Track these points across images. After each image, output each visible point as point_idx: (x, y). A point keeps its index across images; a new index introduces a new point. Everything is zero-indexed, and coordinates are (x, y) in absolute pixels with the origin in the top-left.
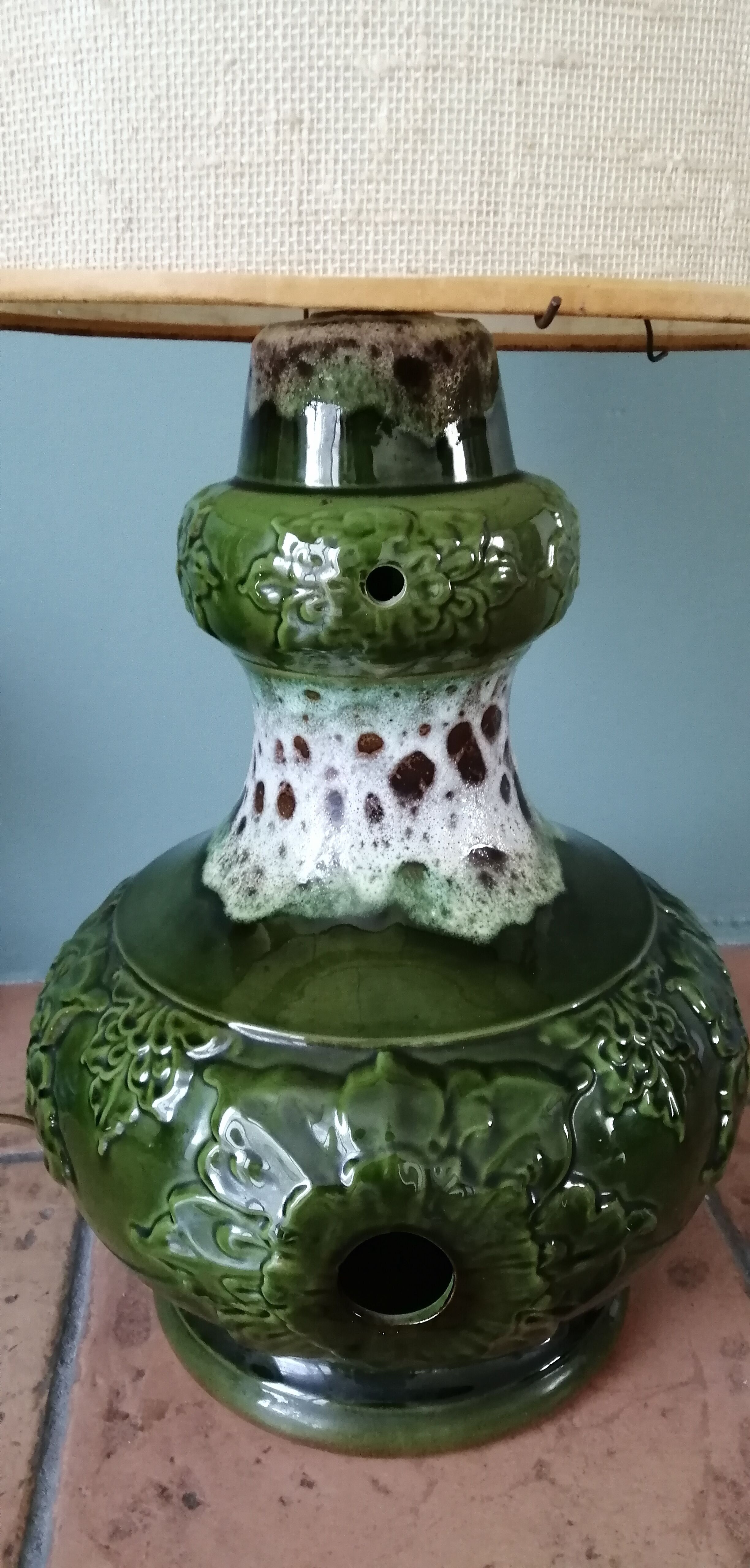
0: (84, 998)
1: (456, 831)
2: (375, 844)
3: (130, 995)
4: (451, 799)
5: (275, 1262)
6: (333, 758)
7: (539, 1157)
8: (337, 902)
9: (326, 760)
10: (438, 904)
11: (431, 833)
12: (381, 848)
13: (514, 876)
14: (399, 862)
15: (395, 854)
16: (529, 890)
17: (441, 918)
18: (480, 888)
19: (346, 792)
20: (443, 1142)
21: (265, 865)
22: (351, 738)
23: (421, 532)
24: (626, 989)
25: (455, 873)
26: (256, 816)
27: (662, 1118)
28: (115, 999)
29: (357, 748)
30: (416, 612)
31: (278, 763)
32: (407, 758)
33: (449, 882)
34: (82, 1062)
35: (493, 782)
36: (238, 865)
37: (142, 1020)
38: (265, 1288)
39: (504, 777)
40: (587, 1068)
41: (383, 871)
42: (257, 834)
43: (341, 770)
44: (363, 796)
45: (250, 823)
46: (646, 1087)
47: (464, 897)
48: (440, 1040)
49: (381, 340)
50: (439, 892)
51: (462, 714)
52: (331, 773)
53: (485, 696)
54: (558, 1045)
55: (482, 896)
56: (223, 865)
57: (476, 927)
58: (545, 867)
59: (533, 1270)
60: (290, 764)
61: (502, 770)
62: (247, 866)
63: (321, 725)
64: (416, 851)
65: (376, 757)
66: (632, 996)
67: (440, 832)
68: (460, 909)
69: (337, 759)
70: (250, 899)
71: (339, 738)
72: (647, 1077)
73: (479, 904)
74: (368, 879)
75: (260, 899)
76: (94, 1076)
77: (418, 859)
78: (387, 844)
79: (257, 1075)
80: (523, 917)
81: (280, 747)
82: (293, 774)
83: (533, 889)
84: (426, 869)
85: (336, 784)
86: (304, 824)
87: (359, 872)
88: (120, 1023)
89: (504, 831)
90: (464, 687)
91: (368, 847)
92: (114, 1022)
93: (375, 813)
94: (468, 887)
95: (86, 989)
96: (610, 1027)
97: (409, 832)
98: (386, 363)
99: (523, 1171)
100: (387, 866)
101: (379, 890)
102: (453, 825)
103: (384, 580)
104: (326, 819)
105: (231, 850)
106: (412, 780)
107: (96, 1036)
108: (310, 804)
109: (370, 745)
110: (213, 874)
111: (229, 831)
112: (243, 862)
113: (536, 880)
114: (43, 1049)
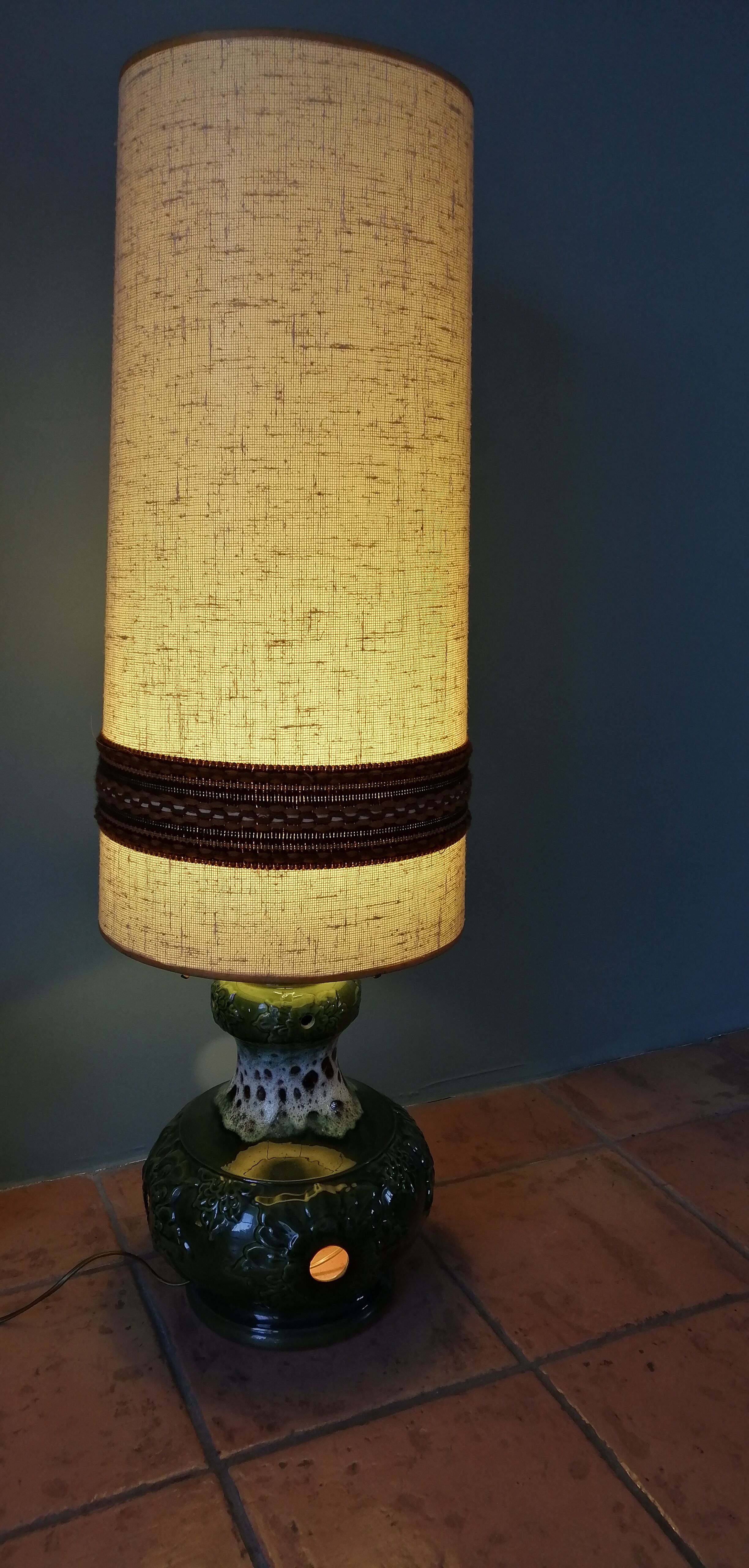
0: (186, 1181)
1: (326, 1097)
2: (299, 1107)
4: (323, 1086)
6: (281, 1077)
9: (278, 1078)
10: (324, 1126)
11: (318, 1100)
12: (301, 1109)
13: (347, 1111)
14: (308, 1113)
15: (307, 1109)
16: (352, 1115)
17: (326, 1131)
18: (337, 1118)
19: (287, 1089)
21: (255, 1119)
22: (288, 1069)
24: (391, 1147)
25: (328, 1113)
26: (246, 1100)
27: (409, 1193)
28: (203, 1179)
29: (290, 1072)
30: (317, 1029)
31: (257, 1079)
32: (308, 1074)
33: (326, 1117)
34: (194, 1207)
36: (242, 1120)
37: (221, 1187)
38: (284, 1277)
39: (339, 1073)
40: (383, 1179)
41: (303, 1117)
42: (248, 1107)
43: (284, 1081)
44: (293, 1089)
45: (243, 1102)
46: (403, 1183)
47: (332, 1122)
50: (323, 1122)
51: (326, 1054)
52: (280, 1082)
53: (334, 1046)
54: (373, 1172)
55: (338, 1121)
56: (234, 1121)
57: (338, 1132)
58: (355, 1104)
60: (262, 1080)
61: (339, 1070)
62: (246, 1120)
63: (277, 1065)
64: (313, 1107)
65: (298, 1075)
66: (394, 1150)
67: (321, 1099)
68: (331, 1127)
69: (283, 1077)
70: (251, 1133)
71: (284, 1069)
72: (403, 1179)
73: (337, 1124)
74: (298, 1120)
75: (256, 1133)
76: (202, 1212)
77: (314, 1110)
78: (303, 1107)
80: (352, 1126)
81: (257, 1073)
82: (263, 1084)
83: (354, 1114)
84: (318, 1114)
85: (282, 1086)
86: (270, 1102)
87: (294, 1118)
88: (210, 1189)
89: (341, 1094)
90: (329, 1046)
91: (296, 1108)
92: (207, 1189)
93: (297, 1094)
94: (333, 1118)
95: (185, 1178)
96: (389, 1163)
97: (310, 1101)
99: (369, 1217)
100: (304, 1115)
101: (303, 1123)
102: (325, 1095)
103: (306, 1020)
104: (278, 1100)
105: (236, 1113)
106: (310, 1082)
107: (199, 1196)
108: (272, 1094)
109: (295, 1071)
110: (229, 1123)
111: (232, 1105)
112: (243, 1118)
113: (355, 1111)
114: (167, 1206)
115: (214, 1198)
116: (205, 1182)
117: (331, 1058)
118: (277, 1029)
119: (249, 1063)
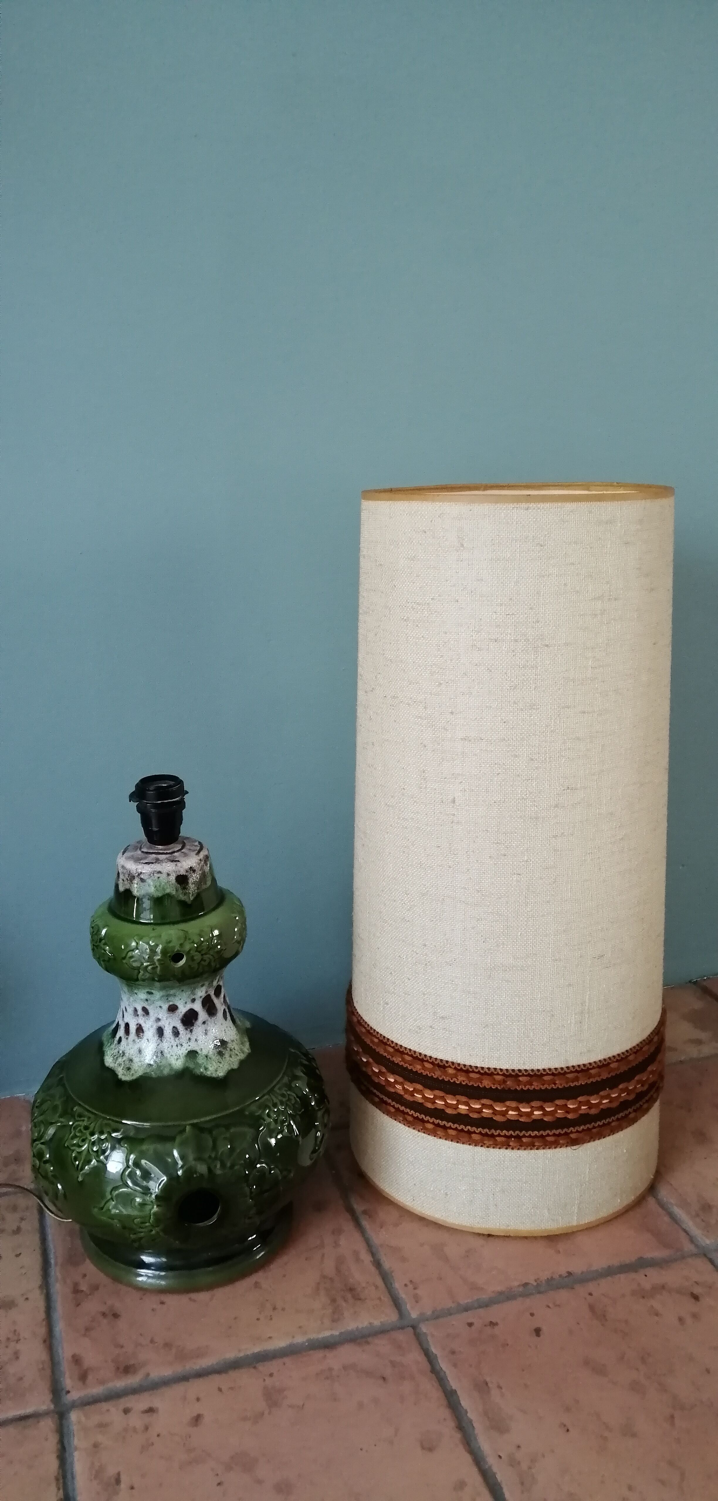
0: (61, 1120)
1: (208, 1036)
2: (177, 1046)
3: (84, 1116)
4: (205, 1024)
5: (155, 1209)
6: (158, 1014)
7: (247, 1156)
8: (164, 1070)
9: (156, 1015)
10: (203, 1066)
11: (198, 1039)
12: (179, 1047)
13: (231, 1050)
14: (187, 1052)
15: (185, 1049)
16: (237, 1055)
17: (205, 1072)
18: (218, 1057)
19: (164, 1027)
20: (213, 1156)
21: (133, 1057)
22: (165, 1006)
23: (189, 939)
24: (276, 1089)
25: (208, 1053)
26: (126, 1037)
27: (292, 1136)
28: (77, 1118)
29: (168, 1010)
30: (190, 966)
31: (135, 1016)
32: (187, 1012)
33: (207, 1057)
34: (66, 1146)
35: (220, 1014)
36: (121, 1058)
37: (92, 1126)
38: (152, 1219)
39: (224, 1010)
40: (262, 1121)
41: (181, 1056)
42: (127, 1045)
43: (162, 1019)
44: (171, 1027)
45: (123, 1040)
46: (285, 1125)
47: (213, 1062)
48: (208, 1118)
49: (170, 870)
50: (203, 1061)
51: (207, 992)
52: (158, 1020)
53: (215, 983)
54: (252, 1115)
55: (219, 1061)
56: (114, 1058)
57: (218, 1073)
58: (242, 1043)
59: (248, 1198)
60: (141, 1017)
61: (224, 1007)
62: (125, 1058)
63: (153, 1003)
64: (193, 1046)
65: (175, 1013)
66: (278, 1091)
67: (202, 1038)
68: (211, 1067)
69: (160, 1014)
70: (128, 1071)
71: (161, 1007)
72: (285, 1122)
73: (218, 1063)
74: (175, 1060)
75: (132, 1072)
76: (73, 1151)
77: (194, 1049)
78: (182, 1045)
79: (142, 1141)
80: (235, 1066)
81: (136, 1010)
82: (141, 1020)
83: (238, 1054)
84: (197, 1053)
85: (160, 1024)
86: (148, 1040)
87: (172, 1057)
88: (82, 1128)
89: (225, 1032)
90: (207, 983)
91: (175, 1047)
92: (79, 1128)
93: (176, 1033)
94: (214, 1057)
95: (61, 1116)
96: (270, 1105)
97: (190, 1039)
98: (173, 878)
99: (242, 1162)
100: (182, 1054)
101: (180, 1063)
102: (206, 1034)
103: (177, 957)
104: (156, 1037)
105: (116, 1051)
106: (189, 1019)
107: (71, 1135)
108: (150, 1032)
109: (173, 1009)
110: (109, 1061)
111: (114, 1041)
112: (123, 1056)
113: (240, 1050)
114: (42, 1143)
115: (84, 1138)
116: (77, 1121)
117: (213, 997)
118: (147, 966)
119: (128, 999)
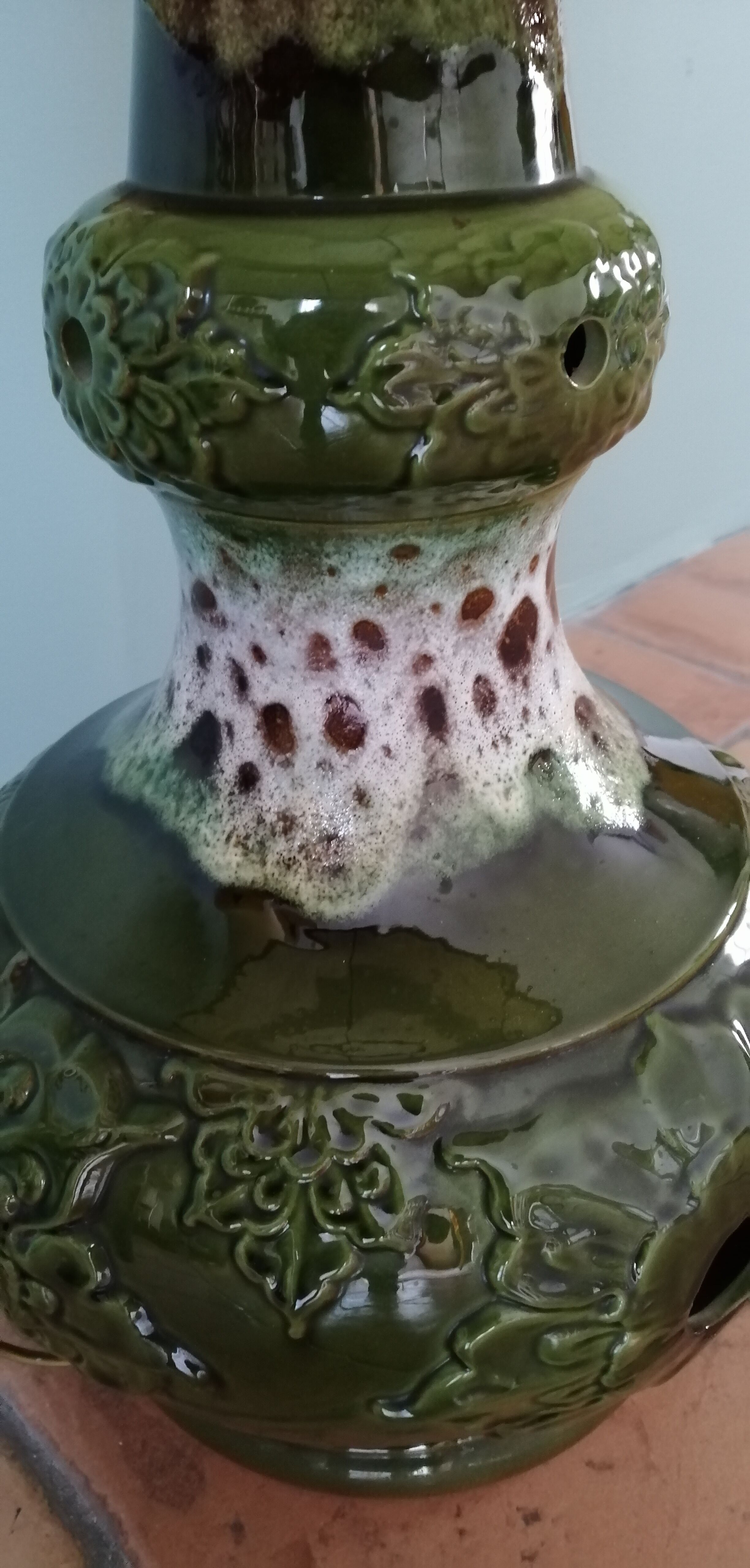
1: (561, 691)
2: (496, 745)
3: (233, 1095)
4: (552, 652)
6: (426, 640)
8: (476, 841)
9: (414, 646)
10: (581, 796)
11: (545, 706)
12: (504, 747)
13: (609, 725)
14: (526, 759)
15: (520, 749)
17: (595, 813)
18: (601, 756)
19: (448, 684)
21: (338, 824)
22: (454, 603)
25: (579, 748)
26: (278, 757)
28: (202, 1111)
29: (460, 617)
32: (515, 612)
33: (580, 761)
36: (280, 840)
41: (514, 776)
42: (295, 783)
43: (438, 655)
44: (470, 683)
45: (268, 770)
50: (569, 782)
52: (425, 661)
55: (607, 765)
60: (344, 666)
62: (300, 837)
63: (410, 594)
64: (538, 734)
65: (484, 621)
67: (551, 700)
68: (602, 792)
69: (430, 639)
70: (336, 882)
71: (435, 607)
74: (502, 795)
75: (361, 880)
76: (237, 1237)
77: (542, 745)
78: (508, 740)
81: (319, 644)
82: (348, 680)
84: (553, 754)
85: (431, 677)
86: (384, 748)
87: (488, 789)
88: (246, 1142)
91: (488, 752)
92: (233, 1145)
93: (484, 698)
94: (593, 760)
97: (526, 712)
100: (516, 768)
101: (520, 804)
102: (555, 685)
103: (577, 347)
104: (420, 733)
105: (246, 818)
108: (388, 719)
109: (477, 605)
110: (222, 861)
111: (214, 789)
112: (286, 831)
115: (273, 1175)
